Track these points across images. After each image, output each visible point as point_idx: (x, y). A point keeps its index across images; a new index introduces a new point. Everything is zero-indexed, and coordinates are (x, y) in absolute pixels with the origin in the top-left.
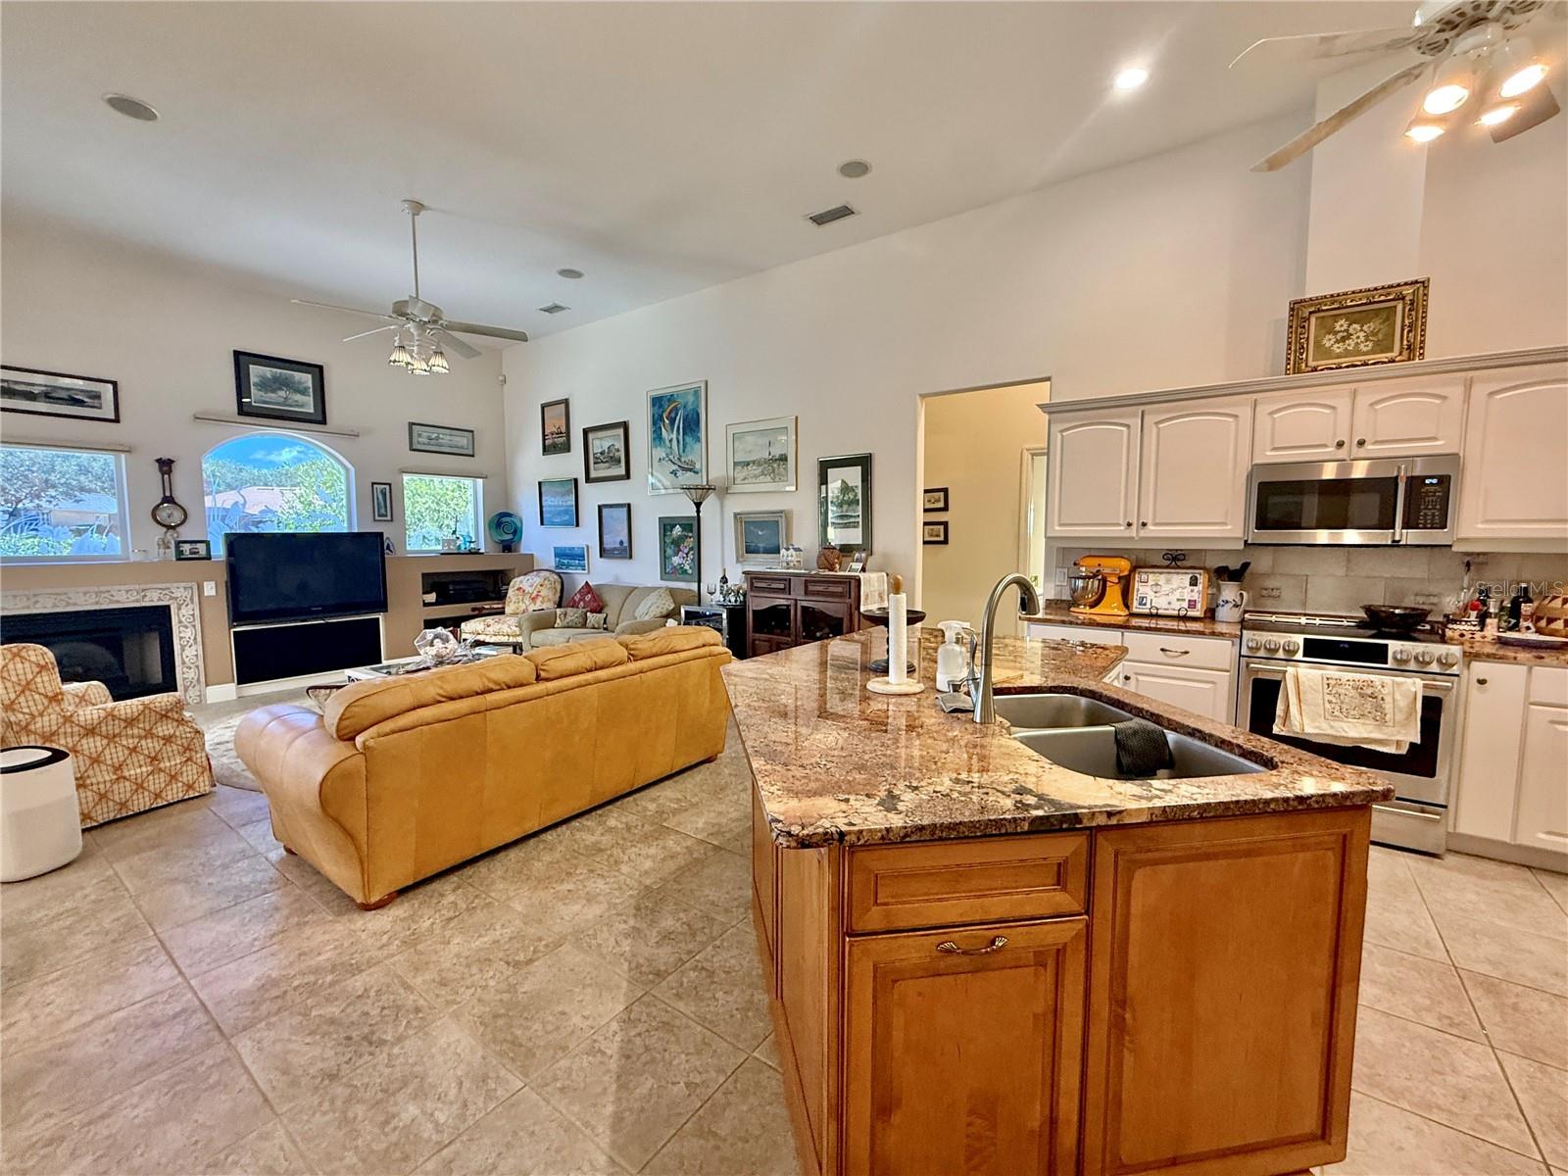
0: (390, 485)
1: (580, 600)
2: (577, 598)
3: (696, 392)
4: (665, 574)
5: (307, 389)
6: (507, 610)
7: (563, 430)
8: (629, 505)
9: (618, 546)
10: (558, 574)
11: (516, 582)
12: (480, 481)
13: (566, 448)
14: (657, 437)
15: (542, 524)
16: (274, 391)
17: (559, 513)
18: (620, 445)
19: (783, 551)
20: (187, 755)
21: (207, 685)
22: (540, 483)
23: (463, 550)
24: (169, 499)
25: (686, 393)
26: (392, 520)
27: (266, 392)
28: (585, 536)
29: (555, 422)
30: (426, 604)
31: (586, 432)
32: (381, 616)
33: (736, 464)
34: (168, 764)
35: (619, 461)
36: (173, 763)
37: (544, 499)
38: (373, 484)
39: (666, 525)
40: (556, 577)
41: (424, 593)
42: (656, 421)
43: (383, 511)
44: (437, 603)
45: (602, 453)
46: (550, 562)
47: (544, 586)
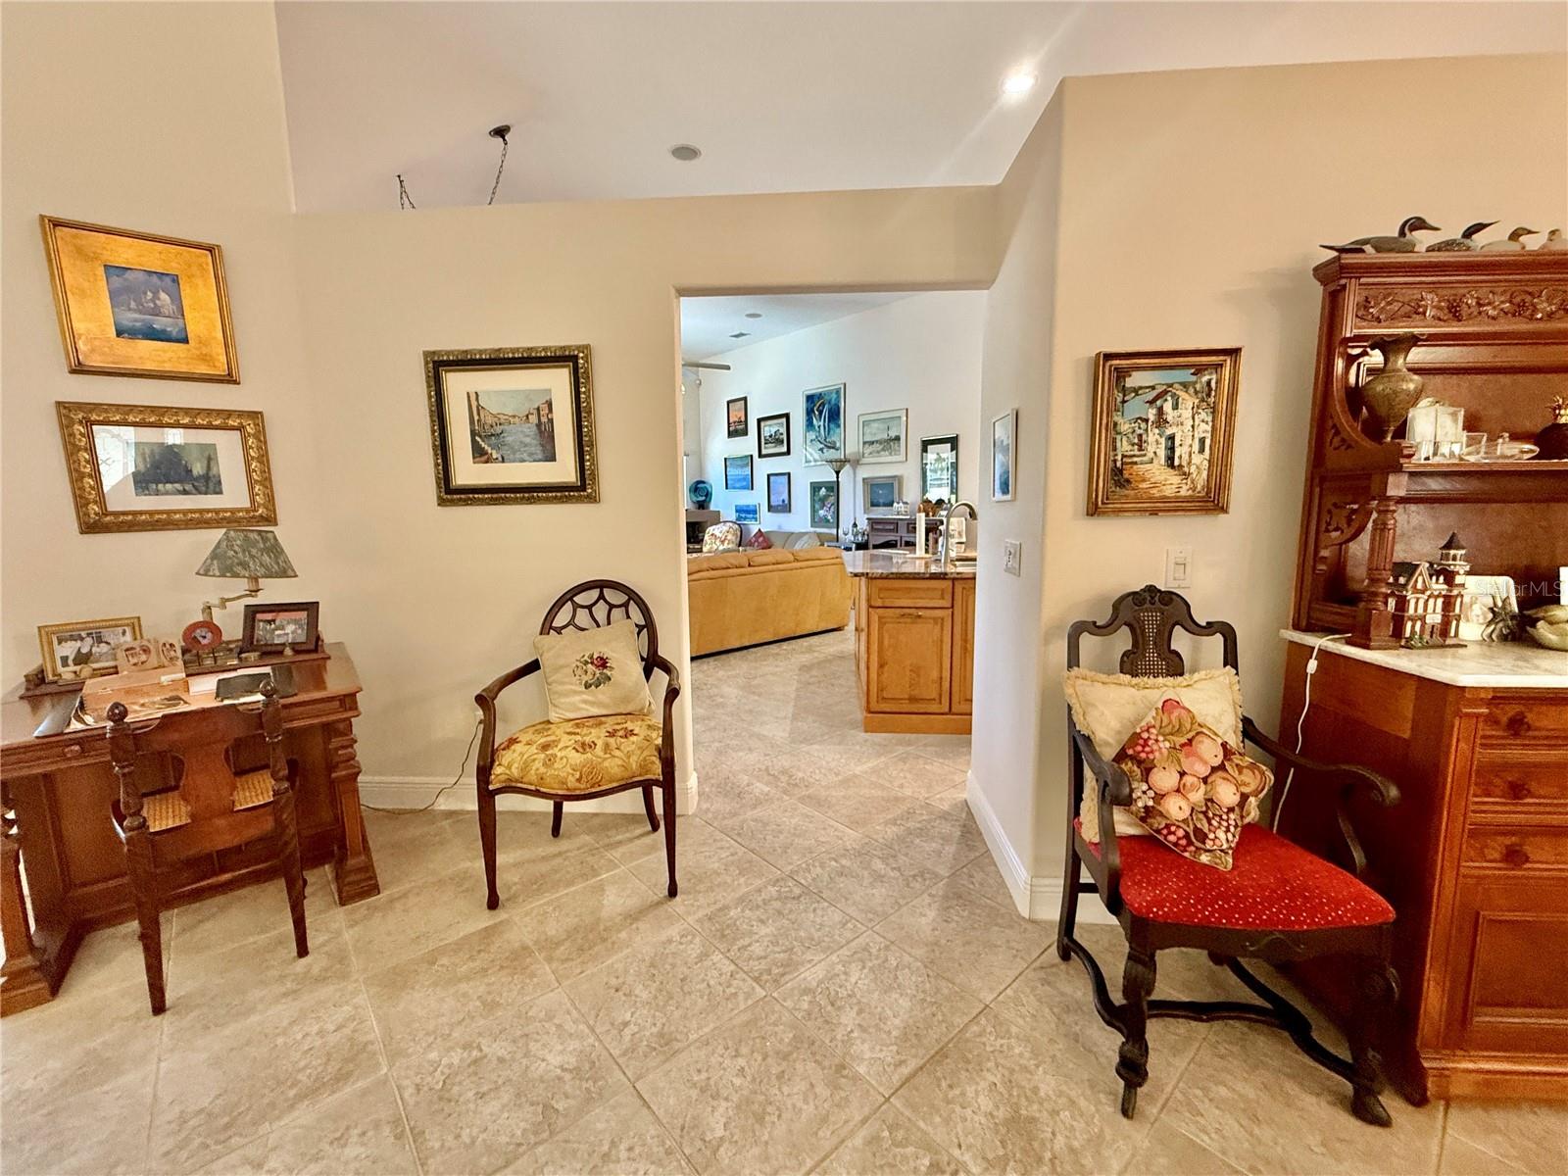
1: (755, 541)
2: (753, 540)
3: (838, 392)
4: (814, 523)
6: (705, 549)
7: (743, 419)
8: (789, 474)
9: (781, 503)
10: (738, 524)
11: (710, 530)
12: (684, 458)
13: (745, 432)
14: (810, 425)
15: (727, 488)
17: (739, 480)
18: (783, 430)
19: (895, 504)
22: (725, 459)
25: (830, 392)
28: (758, 497)
29: (737, 413)
31: (759, 421)
33: (864, 443)
35: (782, 442)
37: (728, 470)
39: (815, 487)
40: (737, 526)
42: (809, 413)
45: (771, 436)
46: (733, 516)
47: (727, 533)
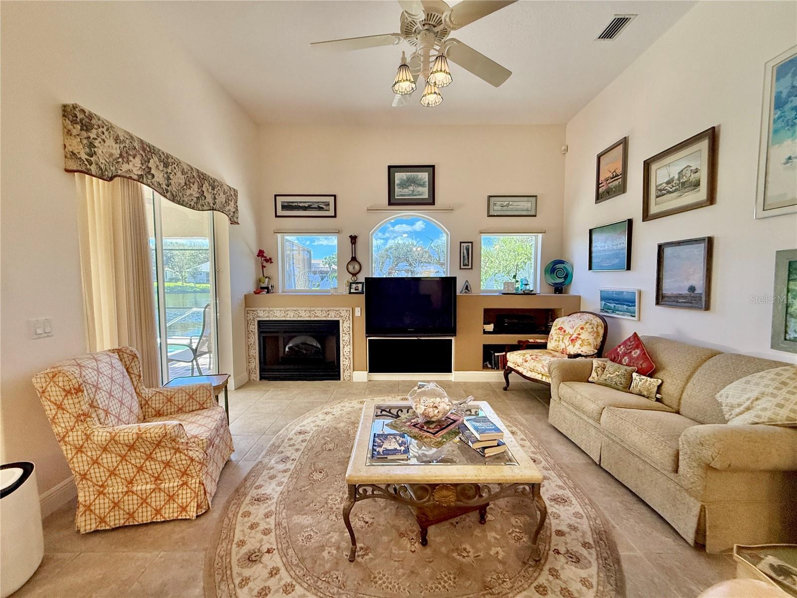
0: (472, 243)
1: (625, 354)
2: (621, 350)
4: (783, 339)
5: (424, 183)
6: (549, 346)
7: (619, 171)
8: (710, 240)
9: (685, 292)
10: (601, 318)
11: (560, 321)
12: (540, 235)
15: (590, 268)
16: (407, 187)
17: (609, 258)
18: (702, 162)
20: (184, 479)
21: (354, 371)
22: (591, 231)
23: (520, 292)
24: (354, 259)
26: (472, 268)
27: (403, 188)
28: (638, 280)
29: (612, 165)
30: (485, 332)
31: (647, 165)
32: (453, 339)
34: (167, 485)
36: (171, 485)
37: (594, 244)
38: (461, 243)
40: (599, 320)
41: (485, 324)
43: (466, 262)
44: (494, 332)
45: (668, 183)
46: (596, 305)
47: (585, 329)
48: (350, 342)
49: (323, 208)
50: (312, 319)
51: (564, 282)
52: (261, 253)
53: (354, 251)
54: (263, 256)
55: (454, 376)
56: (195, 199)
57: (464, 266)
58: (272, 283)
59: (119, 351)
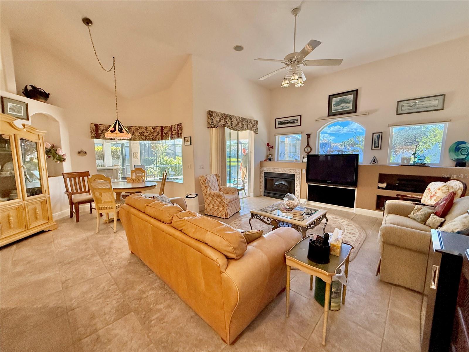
0: (382, 133)
5: (350, 101)
6: (422, 200)
12: (447, 123)
16: (339, 105)
20: (223, 208)
21: (300, 198)
24: (308, 145)
27: (337, 106)
30: (379, 188)
32: (356, 189)
34: (220, 208)
41: (379, 183)
44: (386, 189)
47: (441, 190)
48: (299, 185)
49: (295, 122)
50: (284, 173)
51: (466, 158)
52: (268, 144)
53: (308, 141)
54: (269, 146)
55: (355, 210)
56: (240, 128)
57: (374, 147)
58: (273, 157)
59: (216, 174)
